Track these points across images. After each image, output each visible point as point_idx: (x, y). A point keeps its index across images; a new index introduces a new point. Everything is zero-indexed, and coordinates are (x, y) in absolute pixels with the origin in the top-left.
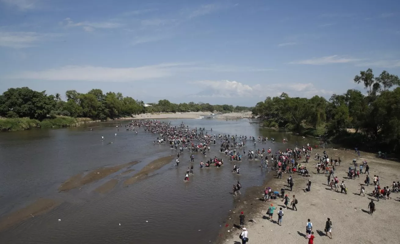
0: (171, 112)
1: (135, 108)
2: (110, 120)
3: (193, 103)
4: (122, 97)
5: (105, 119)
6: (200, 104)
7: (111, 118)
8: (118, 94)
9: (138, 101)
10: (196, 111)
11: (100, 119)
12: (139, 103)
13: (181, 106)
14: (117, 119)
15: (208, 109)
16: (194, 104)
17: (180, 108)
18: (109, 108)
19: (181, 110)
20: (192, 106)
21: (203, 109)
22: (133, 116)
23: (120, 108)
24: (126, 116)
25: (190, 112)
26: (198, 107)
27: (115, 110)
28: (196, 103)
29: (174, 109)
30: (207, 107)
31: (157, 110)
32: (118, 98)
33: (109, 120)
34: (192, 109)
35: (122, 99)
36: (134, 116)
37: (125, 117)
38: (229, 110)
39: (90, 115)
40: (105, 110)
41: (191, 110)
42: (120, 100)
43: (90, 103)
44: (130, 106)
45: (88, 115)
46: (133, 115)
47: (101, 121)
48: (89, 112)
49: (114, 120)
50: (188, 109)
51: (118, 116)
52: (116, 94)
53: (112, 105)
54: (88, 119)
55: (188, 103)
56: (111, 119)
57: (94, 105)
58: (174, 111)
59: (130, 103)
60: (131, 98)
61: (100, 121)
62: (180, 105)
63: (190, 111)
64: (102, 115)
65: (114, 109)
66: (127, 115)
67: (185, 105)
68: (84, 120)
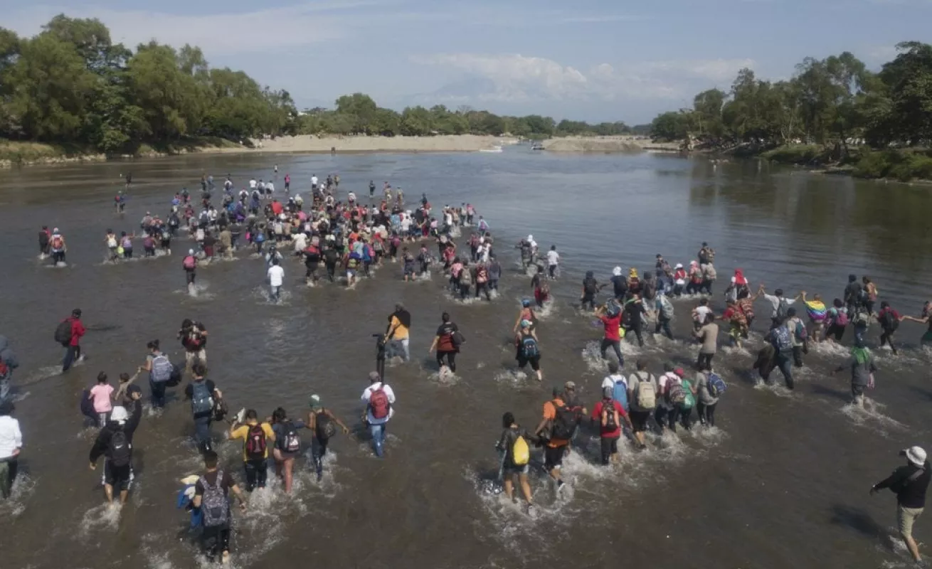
0: (380, 133)
1: (259, 111)
2: (153, 154)
3: (443, 108)
4: (205, 64)
5: (130, 147)
6: (464, 113)
7: (159, 147)
8: (187, 50)
9: (272, 90)
10: (455, 132)
11: (101, 150)
12: (276, 98)
13: (408, 116)
14: (184, 151)
15: (488, 128)
16: (447, 110)
17: (407, 121)
18: (147, 103)
19: (411, 129)
20: (441, 117)
21: (472, 128)
22: (251, 144)
23: (198, 108)
24: (224, 140)
25: (436, 137)
26: (458, 121)
27: (175, 114)
28: (453, 110)
29: (389, 124)
30: (484, 123)
31: (334, 127)
32: (187, 70)
33: (149, 153)
34: (442, 126)
35: (203, 72)
36: (256, 142)
37: (218, 145)
38: (544, 132)
39: (47, 129)
40: (125, 113)
41: (440, 130)
42: (197, 78)
43: (40, 73)
44: (240, 105)
45: (41, 131)
46: (251, 140)
47: (109, 159)
48: (43, 119)
49: (171, 154)
50: (432, 127)
51: (191, 142)
52: (178, 53)
53: (156, 93)
54: (38, 147)
55: (428, 108)
56: (159, 151)
57: (62, 83)
58: (388, 133)
59: (238, 94)
60: (241, 75)
61: (102, 157)
62: (407, 113)
63: (434, 135)
64: (111, 134)
65: (166, 109)
66: (225, 138)
67: (420, 113)
68: (11, 153)
